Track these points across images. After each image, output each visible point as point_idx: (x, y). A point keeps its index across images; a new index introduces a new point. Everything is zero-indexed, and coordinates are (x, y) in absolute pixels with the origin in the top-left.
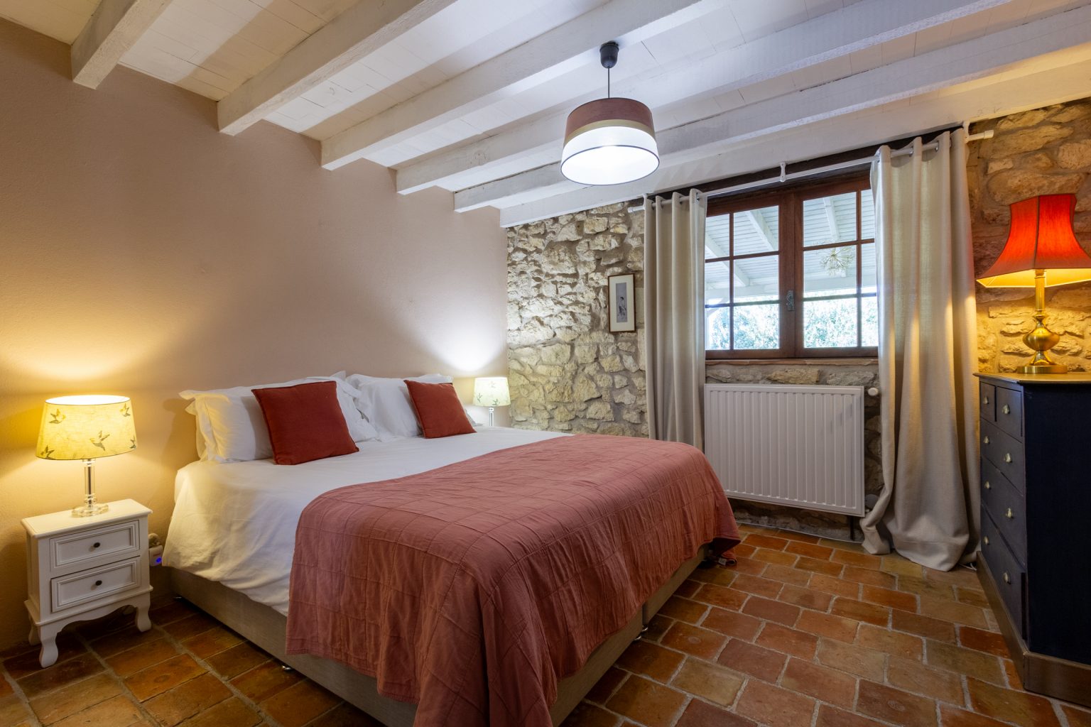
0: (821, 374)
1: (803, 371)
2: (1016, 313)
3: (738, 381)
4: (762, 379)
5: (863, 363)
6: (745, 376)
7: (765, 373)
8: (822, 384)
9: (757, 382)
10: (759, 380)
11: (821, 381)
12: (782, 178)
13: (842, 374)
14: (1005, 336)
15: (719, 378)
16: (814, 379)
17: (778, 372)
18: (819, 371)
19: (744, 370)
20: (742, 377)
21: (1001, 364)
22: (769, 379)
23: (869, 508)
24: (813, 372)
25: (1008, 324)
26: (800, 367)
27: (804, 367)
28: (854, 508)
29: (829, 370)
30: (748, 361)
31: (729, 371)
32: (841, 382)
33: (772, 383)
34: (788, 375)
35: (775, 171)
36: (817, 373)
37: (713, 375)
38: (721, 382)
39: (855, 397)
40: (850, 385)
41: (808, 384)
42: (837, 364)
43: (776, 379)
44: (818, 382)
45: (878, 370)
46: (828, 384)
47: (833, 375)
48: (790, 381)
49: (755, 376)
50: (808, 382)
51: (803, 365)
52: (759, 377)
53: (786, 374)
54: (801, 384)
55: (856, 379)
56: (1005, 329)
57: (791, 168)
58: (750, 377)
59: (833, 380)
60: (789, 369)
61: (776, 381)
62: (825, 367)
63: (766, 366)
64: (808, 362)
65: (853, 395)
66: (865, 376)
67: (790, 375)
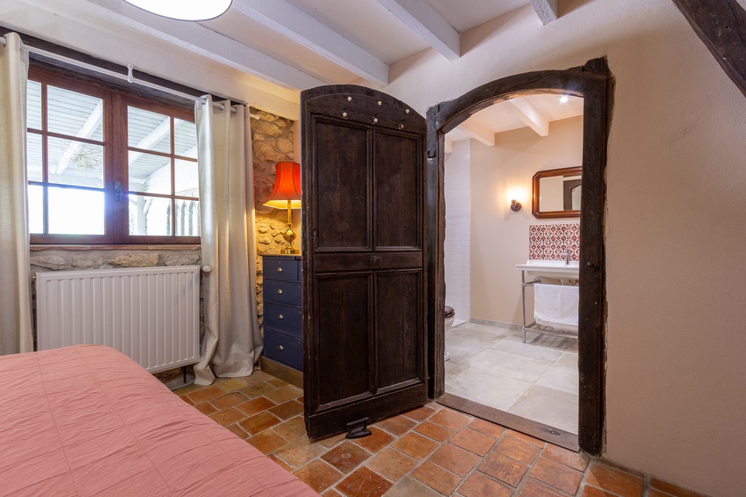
0: (160, 257)
1: (145, 255)
2: (264, 221)
3: (74, 267)
4: (103, 264)
5: (192, 249)
6: (83, 262)
7: (106, 258)
8: (161, 265)
9: (97, 267)
10: (99, 266)
11: (161, 263)
12: (130, 78)
13: (177, 257)
14: (260, 233)
15: (48, 266)
16: (156, 262)
17: (122, 257)
18: (159, 255)
19: (82, 256)
20: (79, 263)
21: (259, 249)
22: (111, 264)
23: (201, 353)
24: (154, 256)
25: (262, 227)
26: (143, 251)
27: (146, 251)
28: (193, 357)
29: (166, 254)
30: (89, 246)
31: (62, 257)
32: (176, 263)
33: (114, 268)
34: (132, 259)
35: (123, 70)
36: (157, 257)
37: (39, 262)
38: (51, 269)
39: (194, 274)
40: (183, 265)
41: (150, 266)
42: (173, 249)
43: (119, 263)
44: (158, 265)
45: (201, 254)
46: (166, 266)
47: (171, 258)
48: (133, 265)
49: (95, 262)
50: (150, 265)
51: (146, 250)
52: (100, 262)
53: (130, 258)
54: (144, 266)
55: (187, 260)
56: (260, 229)
57: (137, 73)
58: (90, 263)
59: (170, 262)
60: (132, 254)
61: (119, 265)
62: (164, 251)
63: (109, 252)
64: (151, 247)
65: (192, 272)
66: (193, 258)
67: (134, 259)
